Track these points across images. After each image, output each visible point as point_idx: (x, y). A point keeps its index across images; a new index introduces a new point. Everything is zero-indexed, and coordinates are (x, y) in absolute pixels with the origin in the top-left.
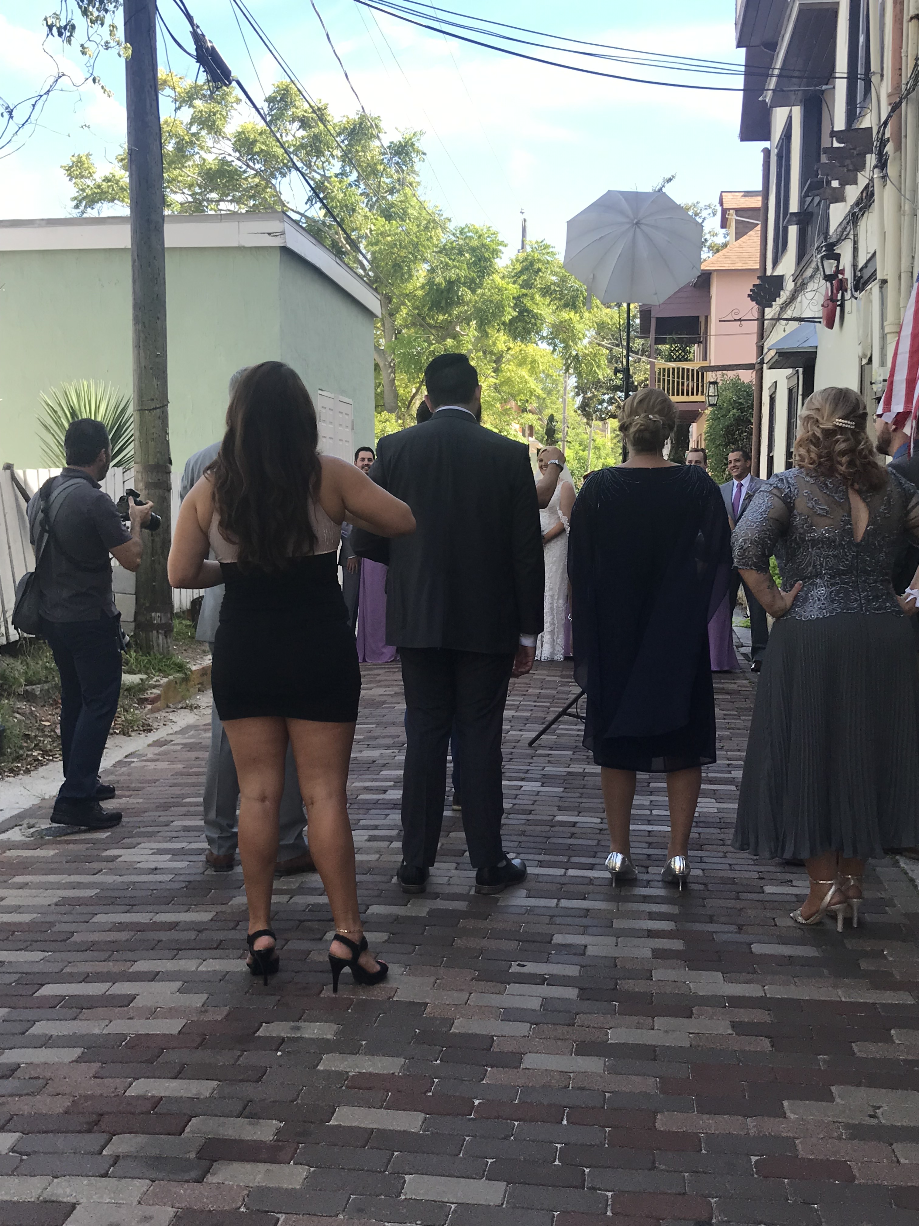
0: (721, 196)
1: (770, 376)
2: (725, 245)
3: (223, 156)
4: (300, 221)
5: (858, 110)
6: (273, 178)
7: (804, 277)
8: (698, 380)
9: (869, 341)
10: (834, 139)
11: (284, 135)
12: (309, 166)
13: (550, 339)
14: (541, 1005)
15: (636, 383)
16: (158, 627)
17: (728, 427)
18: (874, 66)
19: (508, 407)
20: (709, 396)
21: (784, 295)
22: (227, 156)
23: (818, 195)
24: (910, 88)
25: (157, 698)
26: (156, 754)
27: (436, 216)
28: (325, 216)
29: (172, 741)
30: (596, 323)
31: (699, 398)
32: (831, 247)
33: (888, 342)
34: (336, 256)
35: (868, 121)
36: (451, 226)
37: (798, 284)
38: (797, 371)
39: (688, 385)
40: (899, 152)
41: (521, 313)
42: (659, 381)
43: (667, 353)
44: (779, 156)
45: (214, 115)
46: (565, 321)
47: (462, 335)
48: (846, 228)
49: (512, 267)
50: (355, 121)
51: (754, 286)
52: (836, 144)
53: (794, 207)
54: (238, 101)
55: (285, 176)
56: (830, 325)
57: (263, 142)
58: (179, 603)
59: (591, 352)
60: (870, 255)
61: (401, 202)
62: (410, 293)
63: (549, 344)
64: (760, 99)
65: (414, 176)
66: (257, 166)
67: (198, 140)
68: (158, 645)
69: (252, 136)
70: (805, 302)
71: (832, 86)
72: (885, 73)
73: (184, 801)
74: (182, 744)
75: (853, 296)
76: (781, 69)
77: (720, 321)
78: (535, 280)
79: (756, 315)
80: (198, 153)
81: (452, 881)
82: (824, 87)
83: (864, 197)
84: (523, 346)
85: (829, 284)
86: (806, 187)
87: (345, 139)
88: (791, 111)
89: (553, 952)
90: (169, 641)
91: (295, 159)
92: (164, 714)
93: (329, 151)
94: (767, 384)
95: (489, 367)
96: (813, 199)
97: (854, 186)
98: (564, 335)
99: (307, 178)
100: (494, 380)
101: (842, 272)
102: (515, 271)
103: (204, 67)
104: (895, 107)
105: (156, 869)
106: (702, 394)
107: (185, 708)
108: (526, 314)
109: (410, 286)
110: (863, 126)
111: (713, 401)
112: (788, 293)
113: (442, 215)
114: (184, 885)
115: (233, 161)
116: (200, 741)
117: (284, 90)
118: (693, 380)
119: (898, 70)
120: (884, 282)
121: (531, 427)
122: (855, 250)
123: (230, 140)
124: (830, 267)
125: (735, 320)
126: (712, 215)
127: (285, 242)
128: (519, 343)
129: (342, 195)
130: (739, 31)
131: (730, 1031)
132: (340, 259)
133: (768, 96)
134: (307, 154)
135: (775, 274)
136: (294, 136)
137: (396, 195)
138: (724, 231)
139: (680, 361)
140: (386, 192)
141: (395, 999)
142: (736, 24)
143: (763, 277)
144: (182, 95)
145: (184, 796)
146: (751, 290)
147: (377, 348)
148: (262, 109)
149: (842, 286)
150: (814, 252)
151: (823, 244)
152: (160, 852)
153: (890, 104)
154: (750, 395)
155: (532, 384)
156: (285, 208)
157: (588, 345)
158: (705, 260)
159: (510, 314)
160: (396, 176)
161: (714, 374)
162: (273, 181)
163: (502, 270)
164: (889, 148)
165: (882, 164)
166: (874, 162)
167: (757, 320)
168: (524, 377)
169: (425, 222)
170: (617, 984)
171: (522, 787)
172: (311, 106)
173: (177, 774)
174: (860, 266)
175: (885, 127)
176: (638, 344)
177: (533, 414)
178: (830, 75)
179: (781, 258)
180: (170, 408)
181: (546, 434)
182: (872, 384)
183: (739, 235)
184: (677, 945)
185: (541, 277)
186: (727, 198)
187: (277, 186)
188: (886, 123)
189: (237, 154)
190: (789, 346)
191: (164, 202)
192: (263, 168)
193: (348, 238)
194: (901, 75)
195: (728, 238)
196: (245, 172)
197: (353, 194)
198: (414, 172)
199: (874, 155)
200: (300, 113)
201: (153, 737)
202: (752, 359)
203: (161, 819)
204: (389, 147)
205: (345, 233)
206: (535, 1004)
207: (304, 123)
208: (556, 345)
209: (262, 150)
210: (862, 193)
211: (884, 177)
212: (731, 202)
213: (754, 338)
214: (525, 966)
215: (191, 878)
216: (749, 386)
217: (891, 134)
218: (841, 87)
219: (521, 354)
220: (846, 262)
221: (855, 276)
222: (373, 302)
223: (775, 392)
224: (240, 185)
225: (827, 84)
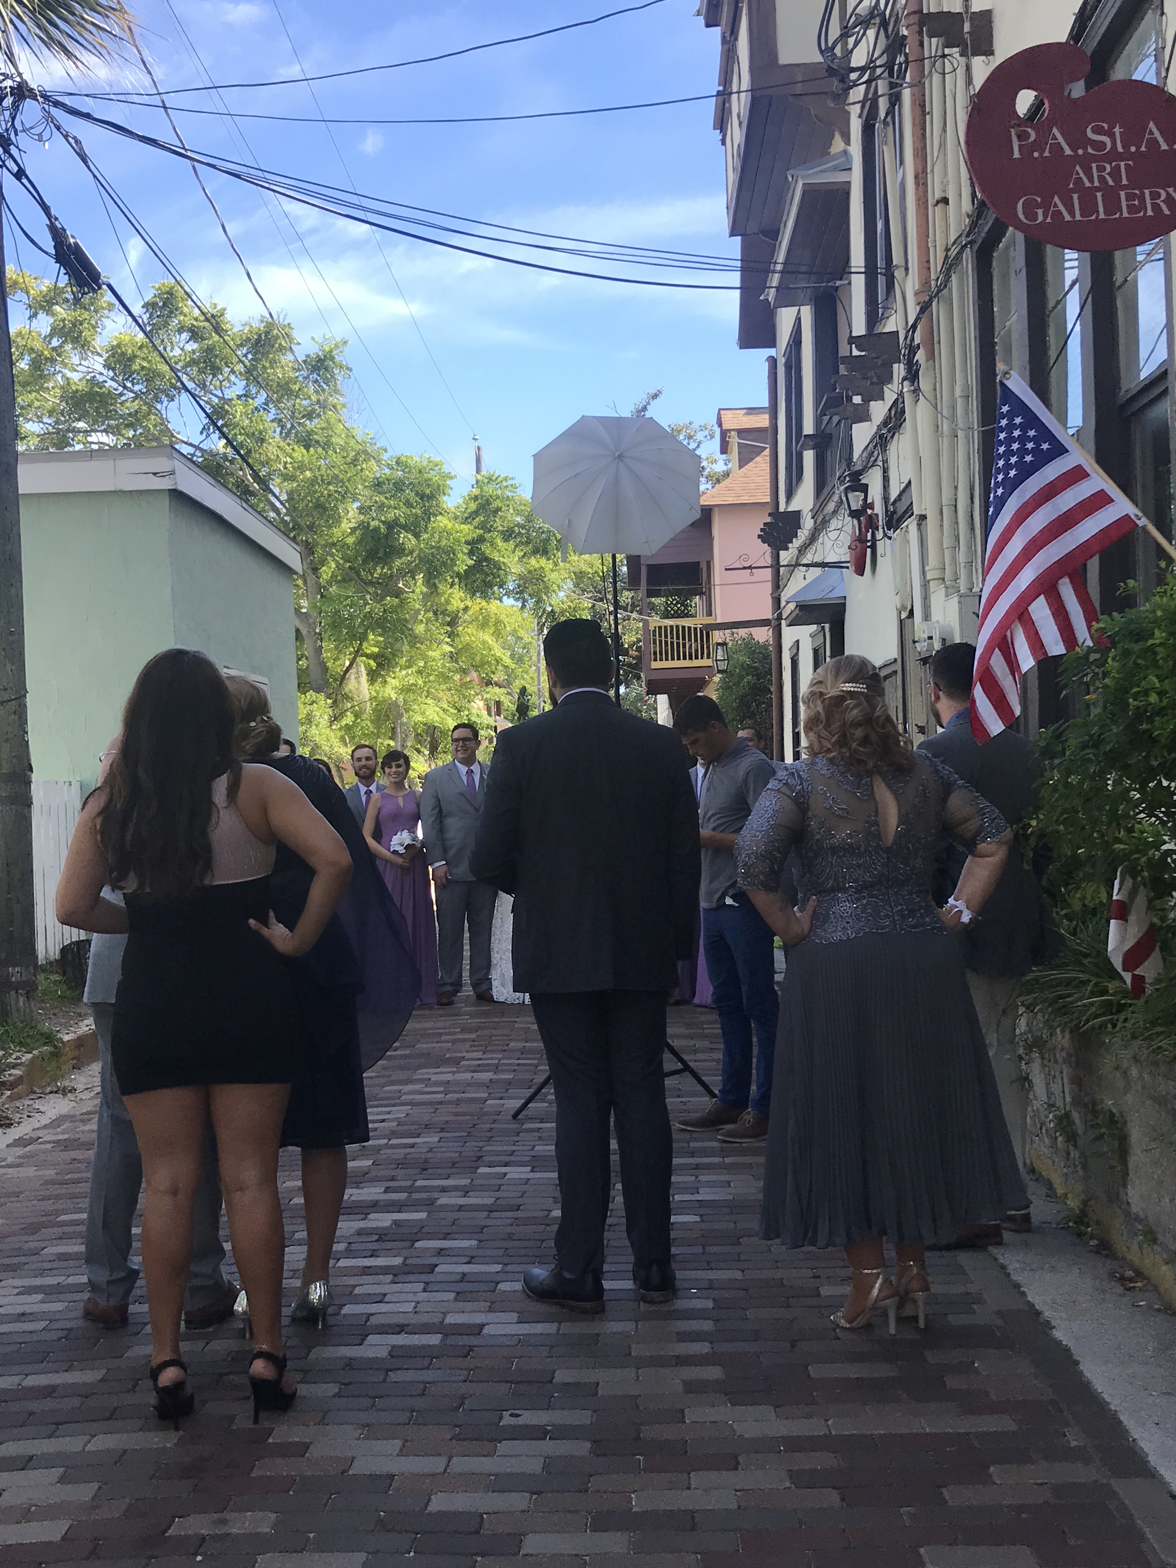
0: (719, 415)
1: (790, 634)
2: (727, 474)
3: (92, 375)
4: (193, 455)
5: (880, 311)
6: (157, 402)
7: (825, 512)
8: (702, 640)
9: (909, 589)
10: (854, 346)
11: (168, 349)
12: (203, 386)
13: (517, 593)
14: (543, 1468)
15: (626, 646)
16: (17, 987)
17: (743, 696)
18: (897, 259)
19: (468, 679)
20: (717, 660)
21: (803, 535)
22: (98, 376)
23: (837, 414)
24: (941, 284)
25: (19, 1080)
26: (19, 1157)
27: (368, 445)
28: (225, 447)
29: (40, 1138)
30: (575, 573)
31: (705, 662)
32: (856, 476)
33: (932, 590)
34: (241, 499)
35: (891, 325)
36: (385, 457)
37: (818, 522)
38: (823, 628)
39: (691, 646)
40: (931, 362)
41: (479, 562)
42: (655, 643)
43: (663, 608)
44: (788, 366)
45: (81, 324)
46: (535, 570)
47: (407, 593)
48: (873, 452)
49: (465, 506)
50: (260, 330)
51: (765, 524)
52: (856, 353)
53: (808, 428)
54: (111, 307)
55: (173, 400)
56: (860, 571)
57: (144, 359)
58: (44, 952)
59: (570, 607)
60: (903, 486)
61: (323, 429)
62: (338, 541)
63: (517, 600)
64: (762, 298)
65: (338, 396)
66: (137, 388)
67: (59, 355)
68: (18, 1010)
69: (130, 351)
70: (828, 544)
71: (847, 282)
72: (910, 266)
73: (59, 1219)
74: (54, 1142)
75: (885, 535)
76: (785, 264)
77: (726, 569)
78: (495, 521)
79: (769, 561)
80: (60, 372)
81: (421, 1308)
82: (838, 283)
83: (893, 416)
84: (484, 603)
85: (856, 522)
86: (822, 404)
87: (247, 353)
88: (799, 311)
89: (556, 1395)
90: (32, 1004)
91: (185, 378)
92: (28, 1102)
93: (229, 367)
94: (787, 644)
95: (442, 631)
96: (831, 418)
97: (881, 402)
98: (535, 587)
99: (202, 403)
100: (450, 649)
101: (871, 506)
102: (469, 511)
103: (65, 268)
104: (925, 308)
105: (23, 1314)
106: (708, 657)
107: (56, 1092)
108: (485, 564)
109: (337, 532)
110: (887, 329)
111: (723, 666)
112: (806, 533)
113: (375, 444)
114: (61, 1334)
115: (106, 382)
116: (78, 1136)
117: (168, 293)
118: (696, 640)
119: (925, 264)
120: (923, 518)
121: (498, 704)
122: (886, 479)
123: (101, 356)
124: (856, 500)
125: (745, 568)
126: (709, 437)
127: (176, 483)
128: (479, 600)
129: (247, 422)
130: (731, 216)
131: (788, 1484)
132: (247, 501)
133: (771, 295)
134: (200, 372)
135: (789, 510)
136: (182, 349)
137: (316, 421)
138: (724, 456)
139: (679, 617)
140: (303, 417)
141: (350, 1473)
142: (727, 208)
143: (775, 514)
144: (38, 299)
145: (58, 1213)
146: (762, 530)
147: (297, 611)
148: (140, 317)
149: (872, 523)
150: (836, 482)
151: (846, 473)
152: (29, 1291)
153: (919, 304)
154: (766, 657)
155: (498, 652)
156: (174, 439)
157: (565, 599)
158: (704, 493)
159: (464, 562)
160: (314, 398)
161: (721, 632)
162: (159, 406)
163: (453, 510)
164: (920, 356)
165: (913, 376)
166: (903, 373)
167: (771, 567)
168: (488, 643)
169: (354, 453)
170: (639, 1432)
171: (505, 1174)
172: (203, 313)
173: (47, 1183)
174: (892, 500)
175: (914, 332)
176: (626, 597)
177: (500, 687)
178: (843, 269)
179: (796, 490)
180: (29, 698)
181: (517, 710)
182: (914, 642)
183: (743, 461)
184: (714, 1373)
185: (501, 517)
186: (727, 417)
187: (163, 412)
188: (914, 327)
189: (111, 373)
190: (812, 597)
191: (17, 435)
192: (145, 390)
193: (256, 475)
194: (929, 269)
195: (730, 465)
196: (121, 395)
197: (262, 420)
198: (337, 391)
199: (902, 365)
200: (188, 321)
201: (14, 1133)
202: (767, 613)
203: (27, 1246)
204: (305, 362)
205: (251, 468)
206: (535, 1466)
207: (195, 334)
208: (524, 601)
209: (143, 368)
210: (890, 410)
211: (916, 391)
212: (732, 421)
213: (768, 587)
214: (520, 1415)
215: (69, 1325)
216: (765, 646)
217: (921, 340)
218: (858, 283)
219: (482, 613)
220: (875, 493)
221: (887, 511)
222: (290, 555)
223: (797, 654)
224: (116, 411)
225: (841, 279)
